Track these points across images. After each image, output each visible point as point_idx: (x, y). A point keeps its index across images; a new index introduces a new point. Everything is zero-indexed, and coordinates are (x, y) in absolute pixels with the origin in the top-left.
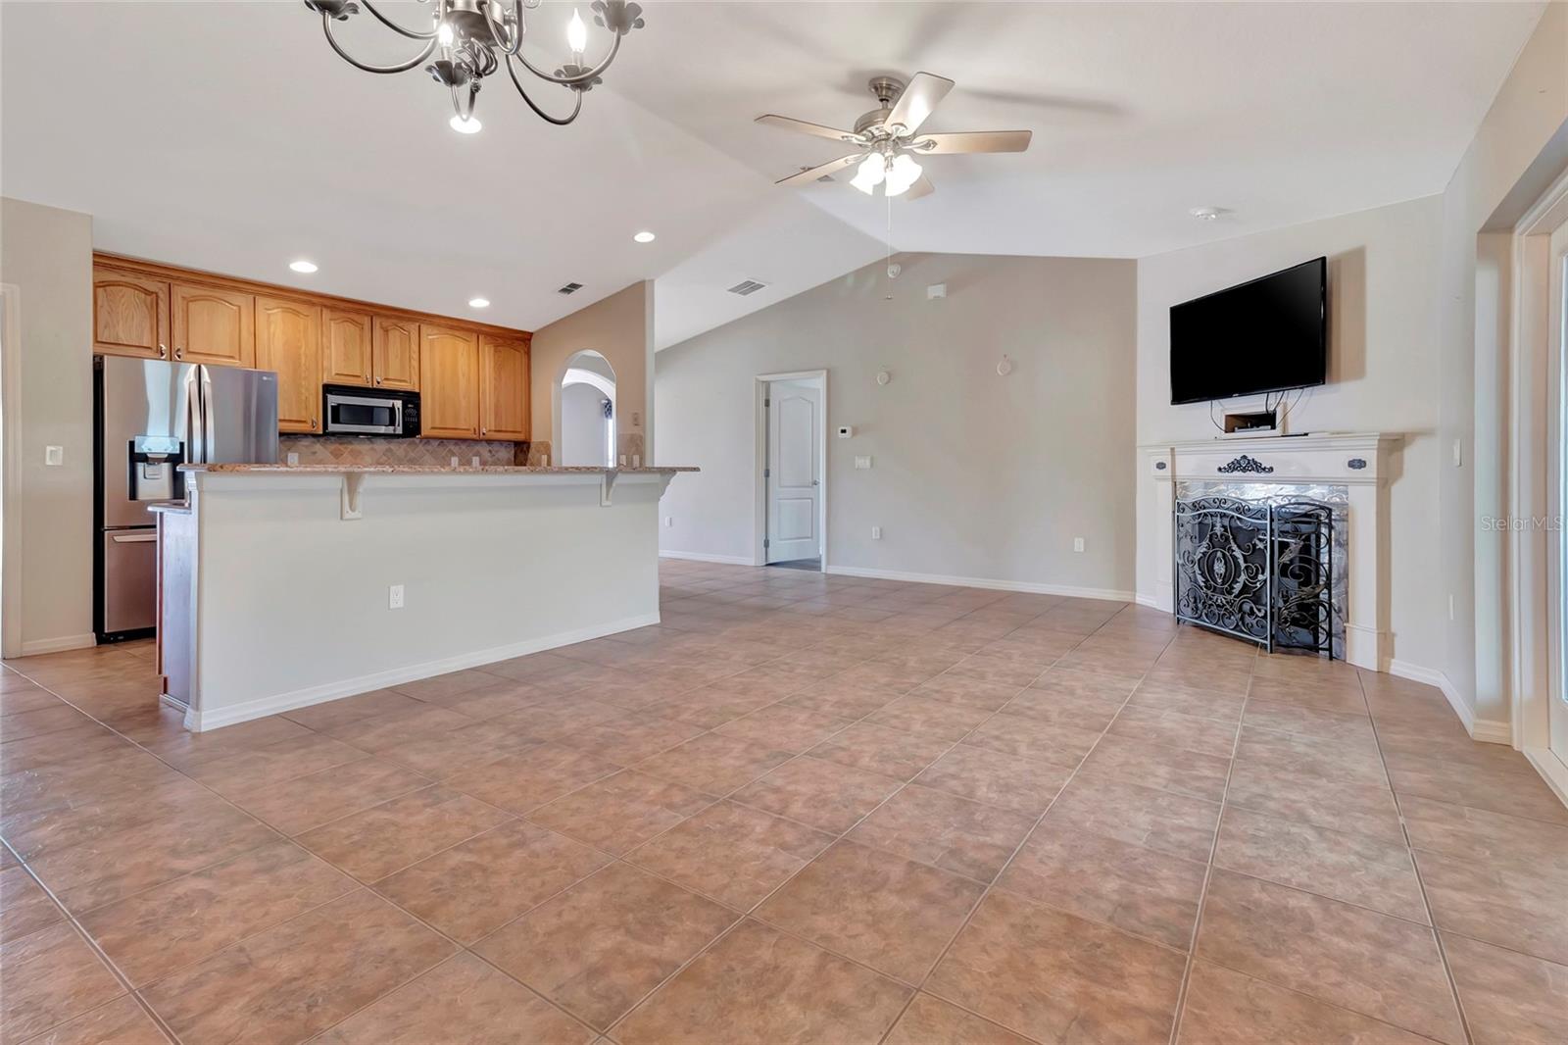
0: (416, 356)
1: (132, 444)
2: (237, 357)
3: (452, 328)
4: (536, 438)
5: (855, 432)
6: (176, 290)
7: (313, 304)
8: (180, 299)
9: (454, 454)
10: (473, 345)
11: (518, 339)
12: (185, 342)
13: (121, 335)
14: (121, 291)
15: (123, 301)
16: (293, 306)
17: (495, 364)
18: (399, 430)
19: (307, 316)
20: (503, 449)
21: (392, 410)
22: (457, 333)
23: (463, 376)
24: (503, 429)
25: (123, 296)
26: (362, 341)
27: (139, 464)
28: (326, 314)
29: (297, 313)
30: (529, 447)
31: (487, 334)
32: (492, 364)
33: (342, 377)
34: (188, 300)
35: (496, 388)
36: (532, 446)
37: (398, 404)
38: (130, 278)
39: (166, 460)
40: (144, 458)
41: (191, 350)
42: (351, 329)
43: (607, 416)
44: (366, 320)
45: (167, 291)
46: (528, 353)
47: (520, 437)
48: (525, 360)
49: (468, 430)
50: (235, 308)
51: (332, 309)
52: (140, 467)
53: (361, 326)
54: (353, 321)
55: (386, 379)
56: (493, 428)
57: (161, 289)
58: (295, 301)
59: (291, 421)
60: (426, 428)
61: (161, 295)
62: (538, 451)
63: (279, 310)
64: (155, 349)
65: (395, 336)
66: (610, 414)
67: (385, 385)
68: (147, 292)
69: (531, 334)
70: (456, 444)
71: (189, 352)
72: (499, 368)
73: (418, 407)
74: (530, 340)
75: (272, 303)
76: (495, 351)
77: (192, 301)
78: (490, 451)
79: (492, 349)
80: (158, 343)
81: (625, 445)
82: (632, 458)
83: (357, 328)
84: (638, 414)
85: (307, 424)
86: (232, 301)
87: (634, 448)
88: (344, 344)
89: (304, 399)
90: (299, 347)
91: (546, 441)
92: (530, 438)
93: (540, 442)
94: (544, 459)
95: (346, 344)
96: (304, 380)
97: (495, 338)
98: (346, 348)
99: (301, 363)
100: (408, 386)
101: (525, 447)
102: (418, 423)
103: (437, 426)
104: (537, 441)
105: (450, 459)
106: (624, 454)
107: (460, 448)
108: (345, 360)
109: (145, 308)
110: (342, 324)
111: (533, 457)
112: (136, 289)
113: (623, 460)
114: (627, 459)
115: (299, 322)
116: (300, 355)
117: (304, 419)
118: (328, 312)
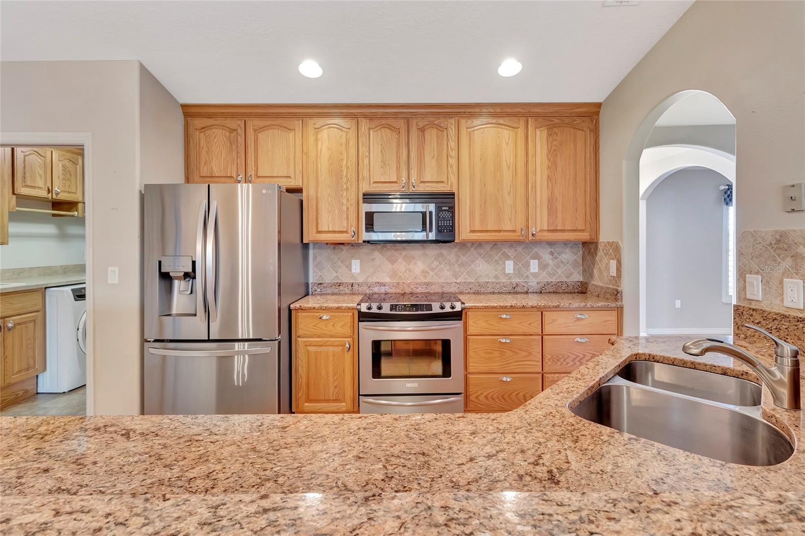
0: (455, 154)
1: (160, 264)
2: (293, 176)
3: (495, 115)
4: (604, 237)
6: (249, 123)
7: (353, 116)
8: (252, 131)
9: (508, 258)
10: (521, 132)
11: (580, 116)
12: (255, 168)
14: (214, 133)
15: (215, 141)
16: (337, 121)
17: (549, 151)
18: (433, 236)
19: (348, 129)
20: (568, 250)
21: (426, 214)
22: (501, 121)
23: (509, 168)
24: (559, 228)
25: (215, 137)
26: (398, 146)
28: (364, 124)
29: (340, 127)
30: (596, 248)
31: (537, 116)
32: (545, 151)
33: (379, 185)
34: (257, 132)
35: (549, 178)
36: (600, 247)
37: (432, 207)
38: (220, 121)
42: (386, 133)
43: (727, 204)
44: (403, 123)
45: (243, 126)
46: (595, 131)
47: (585, 236)
48: (590, 141)
49: (514, 231)
50: (291, 131)
51: (371, 117)
53: (398, 131)
54: (390, 127)
55: (422, 182)
56: (546, 228)
57: (239, 126)
58: (338, 116)
59: (334, 232)
60: (464, 232)
61: (239, 130)
62: (606, 254)
64: (235, 178)
65: (431, 135)
66: (731, 200)
67: (421, 189)
68: (230, 130)
69: (599, 105)
70: (511, 246)
71: (258, 177)
72: (553, 154)
73: (452, 209)
74: (598, 113)
75: (319, 122)
76: (549, 135)
77: (260, 132)
78: (552, 254)
79: (545, 133)
80: (237, 172)
81: (760, 255)
82: (781, 283)
83: (394, 133)
84: (800, 185)
85: (348, 234)
86: (289, 128)
87: (788, 263)
88: (381, 151)
89: (345, 210)
90: (341, 160)
91: (615, 241)
92: (598, 239)
93: (608, 243)
94: (613, 264)
95: (383, 151)
96: (345, 191)
97: (547, 118)
98: (383, 155)
99: (343, 175)
100: (445, 187)
101: (592, 247)
102: (453, 226)
103: (477, 228)
104: (606, 241)
105: (504, 264)
106: (757, 273)
107: (516, 251)
108: (382, 167)
109: (229, 144)
110: (380, 131)
111: (601, 261)
112: (223, 129)
113: (752, 284)
114: (766, 283)
115: (342, 135)
116: (342, 167)
117: (345, 230)
118: (366, 122)
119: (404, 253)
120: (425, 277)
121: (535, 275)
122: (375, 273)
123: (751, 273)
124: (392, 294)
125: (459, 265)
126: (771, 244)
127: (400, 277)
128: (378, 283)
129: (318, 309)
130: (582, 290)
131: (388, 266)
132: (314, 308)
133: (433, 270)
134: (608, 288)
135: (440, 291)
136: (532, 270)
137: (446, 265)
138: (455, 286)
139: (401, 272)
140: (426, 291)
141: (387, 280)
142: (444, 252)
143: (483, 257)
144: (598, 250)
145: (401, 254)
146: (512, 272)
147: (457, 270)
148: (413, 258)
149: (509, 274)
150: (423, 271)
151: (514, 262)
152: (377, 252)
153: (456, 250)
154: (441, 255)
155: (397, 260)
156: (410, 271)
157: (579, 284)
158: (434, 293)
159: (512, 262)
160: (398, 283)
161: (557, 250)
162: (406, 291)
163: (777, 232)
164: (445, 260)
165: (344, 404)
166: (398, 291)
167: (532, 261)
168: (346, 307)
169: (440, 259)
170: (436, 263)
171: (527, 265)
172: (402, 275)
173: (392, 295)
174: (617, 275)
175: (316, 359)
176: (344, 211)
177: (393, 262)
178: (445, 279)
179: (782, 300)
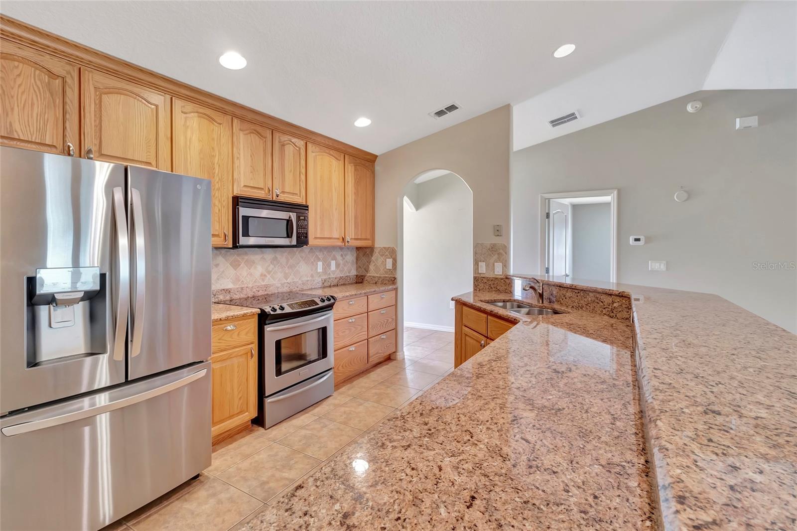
0: (303, 171)
1: (31, 282)
2: (154, 163)
3: (329, 147)
4: (381, 244)
5: (648, 240)
6: (86, 75)
7: (225, 113)
8: (92, 89)
9: (319, 260)
10: (342, 162)
11: (368, 160)
12: (97, 142)
13: (17, 126)
14: (17, 67)
15: (19, 81)
16: (208, 112)
17: (355, 180)
18: (294, 242)
19: (220, 124)
21: (289, 222)
22: (331, 152)
25: (19, 75)
26: (265, 154)
27: (42, 307)
28: (236, 124)
29: (211, 119)
30: (372, 251)
31: (350, 155)
32: (353, 180)
33: (249, 189)
34: (101, 92)
35: (355, 202)
36: (376, 251)
37: (293, 216)
38: (28, 53)
39: (82, 299)
40: (51, 300)
41: (104, 152)
42: (254, 138)
44: (268, 134)
45: (75, 75)
46: (374, 173)
48: (371, 178)
50: (153, 107)
51: (242, 119)
52: (43, 311)
53: (264, 139)
54: (258, 134)
55: (283, 192)
56: (353, 237)
57: (69, 73)
58: (209, 106)
61: (69, 80)
62: (382, 255)
63: (196, 114)
64: (60, 146)
65: (289, 151)
67: (283, 198)
68: (52, 75)
69: (376, 156)
71: (102, 155)
72: (357, 183)
73: (306, 218)
74: (374, 161)
75: (189, 106)
76: (355, 170)
77: (106, 94)
78: (342, 255)
79: (353, 167)
80: (64, 141)
81: (485, 254)
82: (494, 265)
83: (262, 141)
84: (501, 226)
85: (220, 237)
86: (149, 99)
87: (496, 257)
88: (251, 156)
89: (217, 211)
90: (213, 156)
91: (392, 246)
92: (373, 244)
93: (385, 248)
94: (389, 262)
95: (252, 156)
96: (217, 191)
97: (355, 158)
98: (252, 159)
99: (215, 173)
100: (298, 199)
101: (368, 251)
102: (307, 234)
103: (318, 236)
104: (382, 246)
105: (317, 264)
106: (483, 262)
107: (323, 254)
108: (251, 172)
109: (48, 94)
110: (249, 135)
111: (377, 260)
112: (36, 69)
113: (482, 266)
114: (487, 266)
115: (213, 130)
116: (214, 164)
117: (217, 233)
118: (237, 122)
119: (246, 257)
120: (263, 280)
121: (334, 272)
122: (218, 279)
123: (480, 261)
124: (237, 299)
125: (288, 267)
126: (489, 249)
127: (242, 281)
128: (224, 290)
129: (225, 320)
130: (360, 280)
131: (231, 272)
132: (221, 319)
133: (269, 272)
134: (386, 277)
135: (276, 292)
136: (332, 269)
137: (279, 268)
138: (287, 286)
139: (243, 277)
140: (266, 293)
141: (230, 286)
142: (278, 256)
143: (304, 260)
144: (374, 253)
145: (243, 259)
146: (321, 271)
147: (287, 272)
148: (254, 262)
149: (319, 273)
150: (262, 275)
151: (323, 263)
152: (220, 257)
153: (286, 254)
154: (275, 259)
155: (240, 265)
156: (251, 275)
157: (355, 277)
158: (271, 294)
159: (321, 263)
160: (242, 288)
161: (345, 253)
162: (249, 296)
163: (492, 244)
164: (278, 263)
165: (247, 413)
166: (242, 296)
167: (332, 262)
168: (251, 312)
169: (275, 262)
170: (272, 266)
171: (329, 265)
172: (244, 280)
173: (237, 301)
174: (393, 267)
175: (221, 375)
176: (216, 213)
177: (236, 265)
178: (278, 281)
179: (494, 272)
